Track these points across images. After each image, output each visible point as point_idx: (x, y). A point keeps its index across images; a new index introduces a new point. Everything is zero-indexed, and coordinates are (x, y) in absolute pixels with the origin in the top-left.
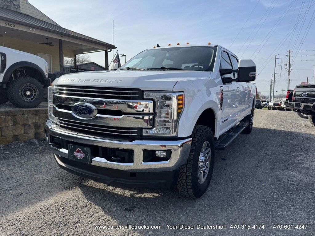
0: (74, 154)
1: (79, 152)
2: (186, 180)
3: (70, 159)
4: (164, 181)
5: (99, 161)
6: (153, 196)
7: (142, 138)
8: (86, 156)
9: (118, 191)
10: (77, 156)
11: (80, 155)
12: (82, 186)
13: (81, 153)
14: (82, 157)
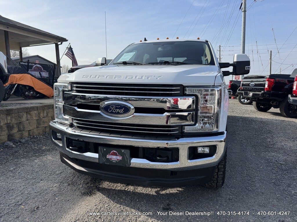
0: (107, 157)
1: (115, 154)
2: (217, 173)
3: (101, 162)
4: (203, 177)
5: (137, 162)
6: (178, 190)
7: (182, 135)
8: (123, 158)
9: (140, 190)
10: (111, 159)
11: (115, 158)
12: (104, 191)
13: (117, 155)
14: (118, 159)
